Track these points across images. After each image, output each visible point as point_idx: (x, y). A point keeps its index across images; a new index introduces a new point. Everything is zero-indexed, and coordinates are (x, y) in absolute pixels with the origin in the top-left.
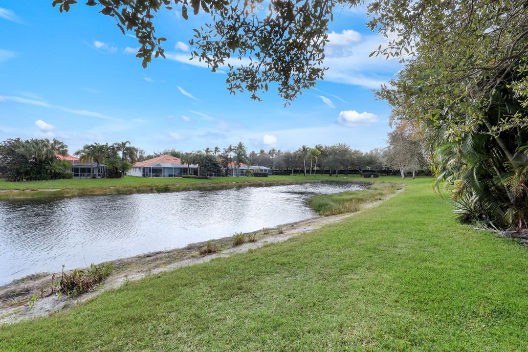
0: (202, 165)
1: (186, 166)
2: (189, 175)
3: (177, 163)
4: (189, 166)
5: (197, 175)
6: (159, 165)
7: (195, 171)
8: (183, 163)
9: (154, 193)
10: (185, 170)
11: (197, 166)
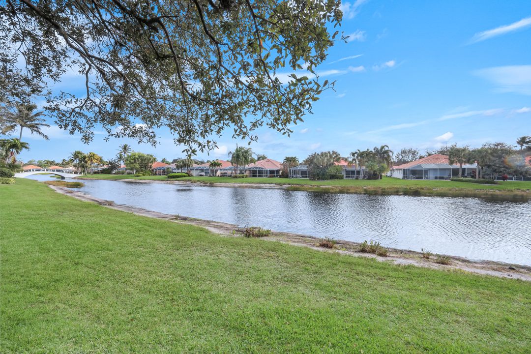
0: (484, 165)
1: (457, 166)
2: (462, 178)
3: (444, 163)
4: (461, 166)
5: (475, 178)
6: (420, 166)
7: (472, 173)
8: (451, 163)
9: (400, 195)
10: (455, 172)
11: (475, 165)
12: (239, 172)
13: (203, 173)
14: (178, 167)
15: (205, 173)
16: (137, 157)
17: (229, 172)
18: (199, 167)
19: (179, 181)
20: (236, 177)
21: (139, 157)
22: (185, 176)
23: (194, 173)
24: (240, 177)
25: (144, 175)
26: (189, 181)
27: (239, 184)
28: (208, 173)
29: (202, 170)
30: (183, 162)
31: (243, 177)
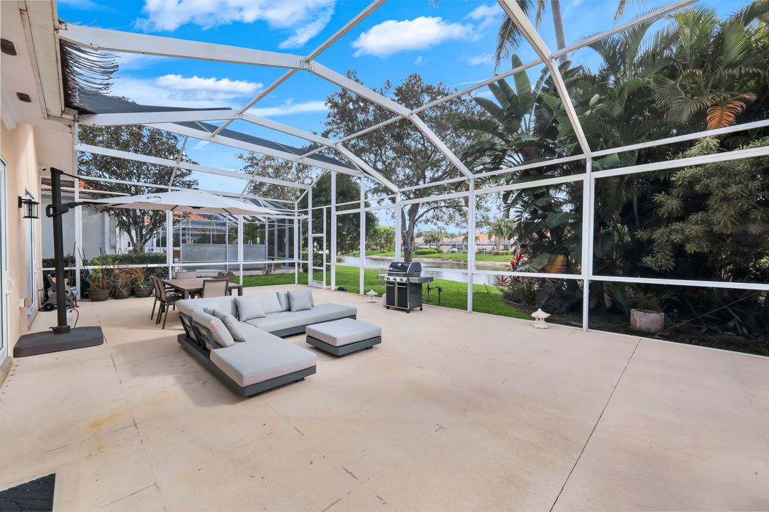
12: (502, 247)
13: (455, 250)
14: (426, 242)
15: (458, 249)
16: (382, 231)
17: (489, 248)
18: (451, 242)
19: (427, 257)
20: (497, 254)
21: (385, 231)
22: (434, 253)
23: (445, 249)
24: (502, 254)
25: (389, 251)
26: (439, 258)
27: (500, 263)
28: (462, 249)
29: (454, 246)
30: (433, 236)
31: (507, 254)
